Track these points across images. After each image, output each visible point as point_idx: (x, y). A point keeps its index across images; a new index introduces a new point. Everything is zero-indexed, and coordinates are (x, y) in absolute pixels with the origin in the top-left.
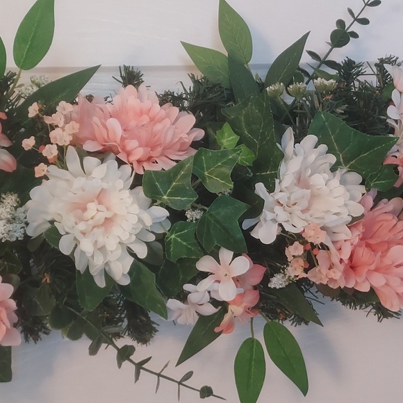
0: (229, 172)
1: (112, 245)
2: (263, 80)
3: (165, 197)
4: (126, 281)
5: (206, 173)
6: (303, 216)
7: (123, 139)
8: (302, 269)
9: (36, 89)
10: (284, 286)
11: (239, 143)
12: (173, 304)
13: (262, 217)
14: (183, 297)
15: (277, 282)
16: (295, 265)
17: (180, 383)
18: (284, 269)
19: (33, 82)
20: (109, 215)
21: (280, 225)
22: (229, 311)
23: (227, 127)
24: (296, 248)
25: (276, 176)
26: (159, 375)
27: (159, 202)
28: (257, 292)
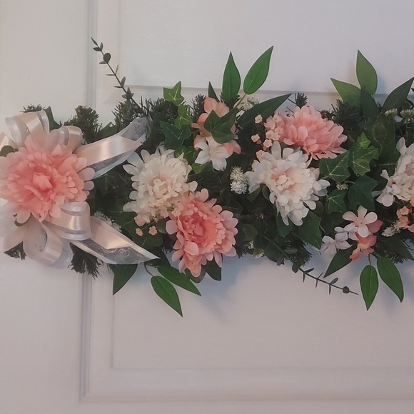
0: (368, 162)
1: (296, 200)
2: (382, 105)
3: (331, 174)
4: (300, 224)
5: (354, 162)
6: (410, 191)
7: (307, 139)
8: (406, 224)
9: (251, 106)
10: (391, 235)
11: (370, 145)
12: (326, 239)
13: (384, 191)
14: (333, 235)
15: (388, 232)
16: (403, 221)
17: (330, 284)
18: (393, 224)
19: (248, 101)
20: (292, 183)
21: (395, 196)
22: (358, 247)
23: (363, 135)
24: (404, 210)
25: (395, 166)
26: (317, 279)
27: (326, 177)
28: (376, 237)
